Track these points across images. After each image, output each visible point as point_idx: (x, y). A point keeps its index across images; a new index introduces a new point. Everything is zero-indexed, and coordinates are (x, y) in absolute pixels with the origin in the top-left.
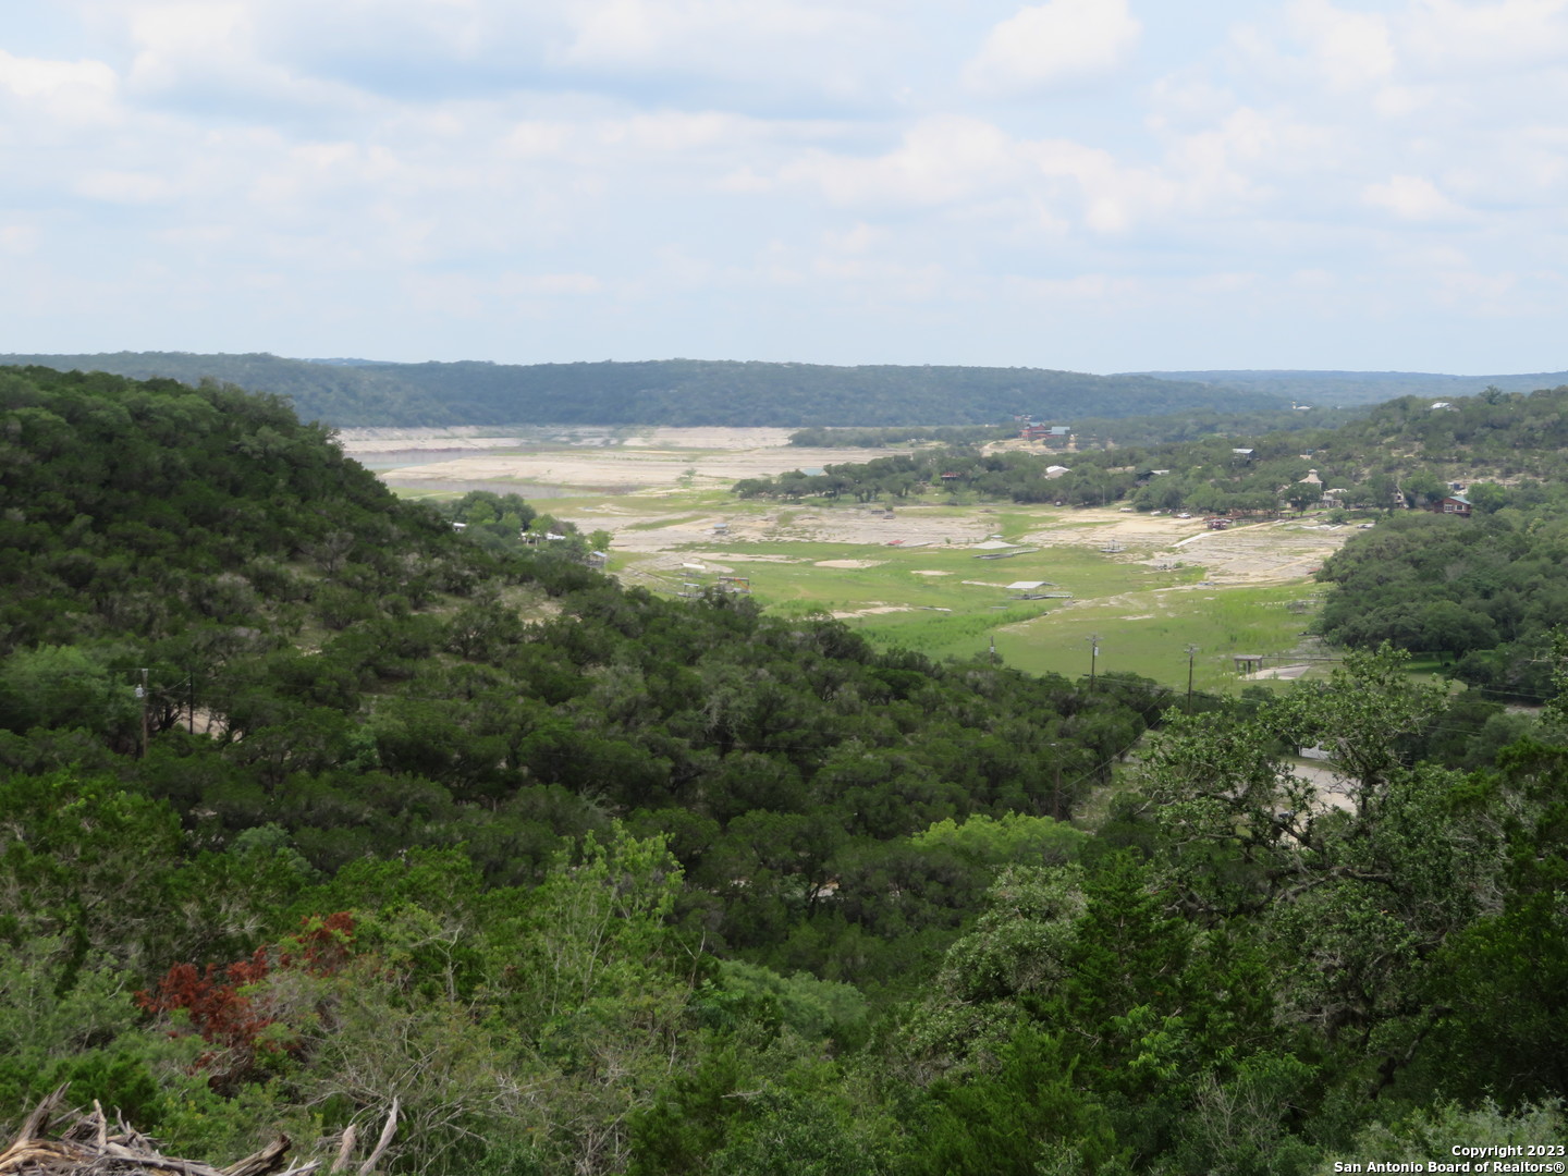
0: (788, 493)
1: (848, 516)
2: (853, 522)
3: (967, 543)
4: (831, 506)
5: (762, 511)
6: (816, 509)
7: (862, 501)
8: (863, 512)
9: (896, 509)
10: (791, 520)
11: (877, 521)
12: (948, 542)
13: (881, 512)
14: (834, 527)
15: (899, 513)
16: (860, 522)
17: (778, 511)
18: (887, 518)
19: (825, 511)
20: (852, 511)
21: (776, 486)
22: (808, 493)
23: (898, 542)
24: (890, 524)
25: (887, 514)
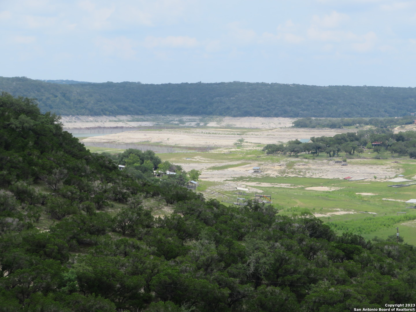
0: (292, 151)
1: (323, 164)
2: (325, 167)
3: (385, 179)
4: (314, 159)
5: (278, 161)
6: (307, 160)
7: (330, 156)
8: (331, 162)
9: (348, 160)
10: (293, 165)
11: (338, 166)
12: (375, 178)
13: (340, 162)
14: (316, 170)
15: (350, 163)
16: (329, 167)
17: (286, 161)
18: (343, 165)
19: (311, 161)
20: (325, 161)
21: (286, 148)
22: (302, 152)
23: (349, 178)
24: (344, 168)
25: (343, 163)
